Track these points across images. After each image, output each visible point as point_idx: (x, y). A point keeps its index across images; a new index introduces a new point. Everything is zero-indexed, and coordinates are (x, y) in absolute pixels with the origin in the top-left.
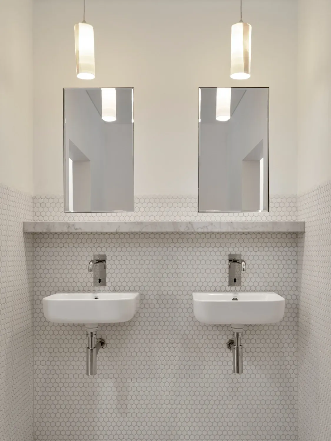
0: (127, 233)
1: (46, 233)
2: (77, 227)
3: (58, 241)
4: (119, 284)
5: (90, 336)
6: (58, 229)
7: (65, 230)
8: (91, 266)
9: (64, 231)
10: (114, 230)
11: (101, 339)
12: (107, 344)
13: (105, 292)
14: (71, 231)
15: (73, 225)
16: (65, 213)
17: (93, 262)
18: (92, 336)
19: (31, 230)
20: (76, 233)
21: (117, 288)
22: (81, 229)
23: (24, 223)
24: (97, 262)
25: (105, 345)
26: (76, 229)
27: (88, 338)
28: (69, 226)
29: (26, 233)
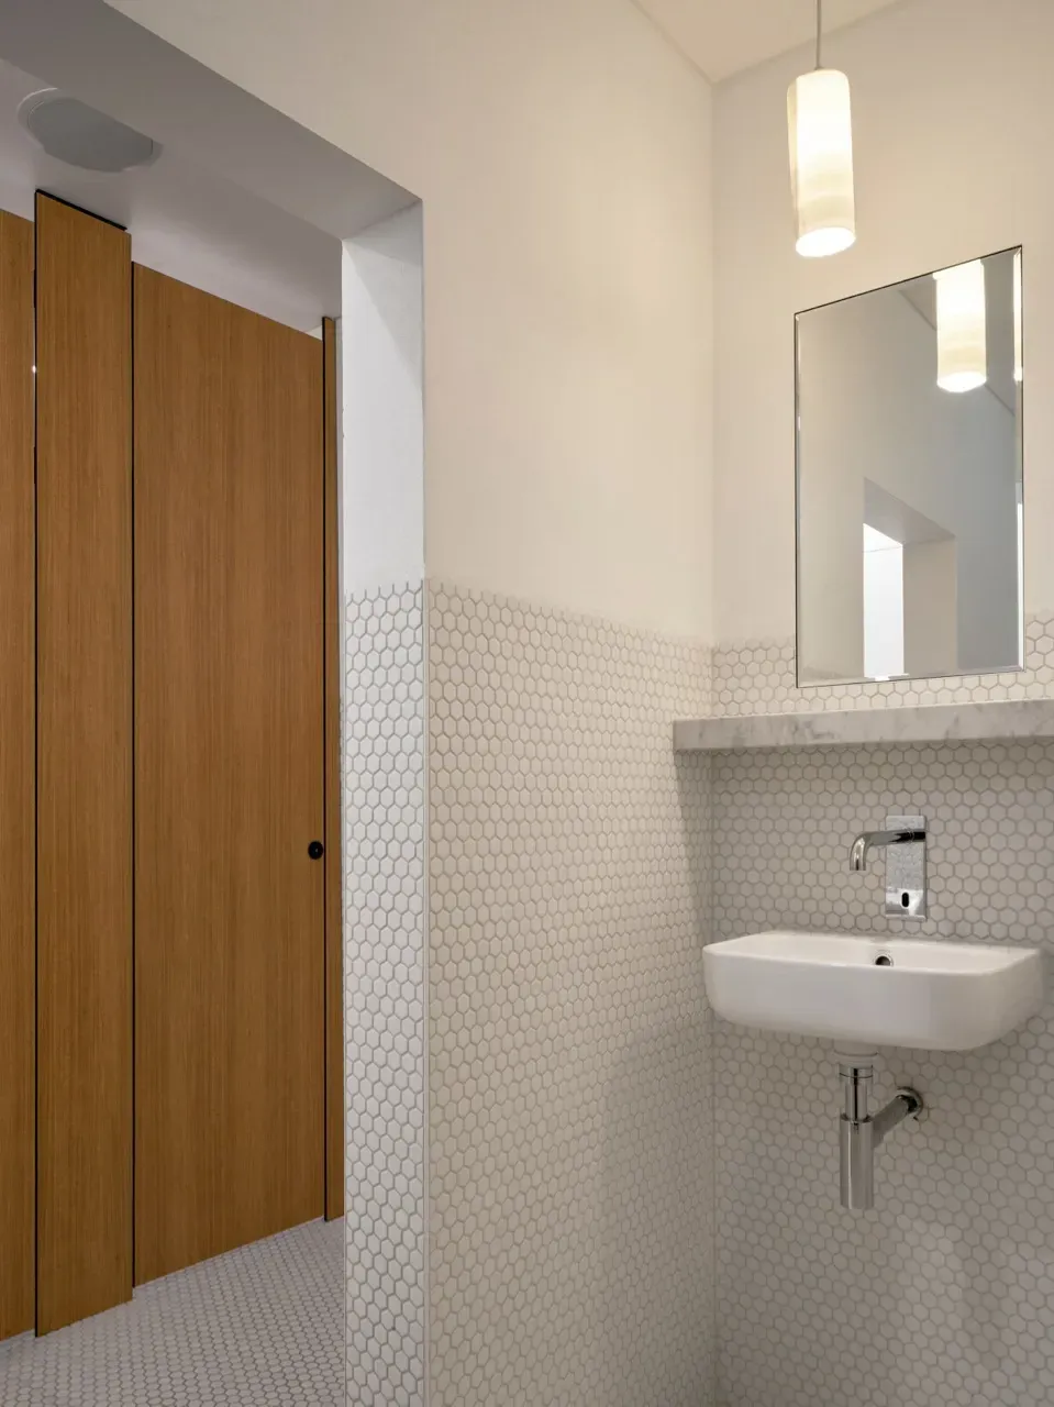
0: (999, 745)
1: (733, 751)
2: (819, 729)
3: (781, 773)
4: (972, 915)
5: (849, 1081)
6: (765, 739)
7: (785, 738)
8: (858, 852)
9: (782, 743)
10: (936, 734)
11: (909, 1089)
12: (929, 1109)
13: (921, 939)
14: (800, 741)
15: (809, 724)
16: (799, 690)
17: (866, 841)
18: (856, 1082)
19: (693, 743)
20: (817, 748)
21: (964, 929)
22: (831, 735)
23: (675, 725)
24: (899, 837)
25: (925, 1112)
26: (818, 736)
27: (844, 1084)
28: (797, 729)
29: (680, 753)
